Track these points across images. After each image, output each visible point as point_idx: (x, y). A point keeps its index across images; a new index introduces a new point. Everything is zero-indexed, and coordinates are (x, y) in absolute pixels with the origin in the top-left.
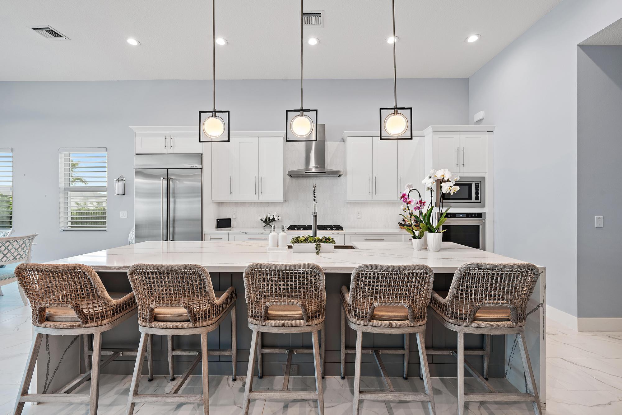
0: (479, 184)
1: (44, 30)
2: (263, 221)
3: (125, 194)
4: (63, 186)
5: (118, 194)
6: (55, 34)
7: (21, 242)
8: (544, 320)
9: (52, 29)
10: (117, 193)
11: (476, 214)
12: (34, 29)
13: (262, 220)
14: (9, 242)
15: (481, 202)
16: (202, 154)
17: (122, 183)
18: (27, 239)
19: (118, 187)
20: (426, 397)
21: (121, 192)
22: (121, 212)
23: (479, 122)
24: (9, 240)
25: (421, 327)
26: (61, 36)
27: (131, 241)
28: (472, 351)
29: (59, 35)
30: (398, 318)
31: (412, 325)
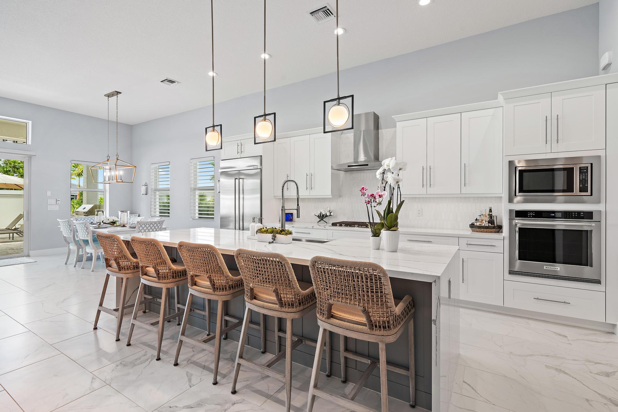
0: (587, 167)
1: (166, 81)
2: (318, 216)
4: (193, 187)
6: (172, 82)
7: (155, 225)
8: (436, 342)
9: (169, 79)
11: (582, 213)
12: (162, 82)
14: (148, 224)
15: (591, 195)
16: (261, 156)
18: (158, 224)
20: (283, 378)
23: (607, 67)
24: (148, 223)
25: (289, 314)
26: (175, 82)
28: (393, 367)
29: (173, 81)
30: (272, 301)
31: (280, 310)
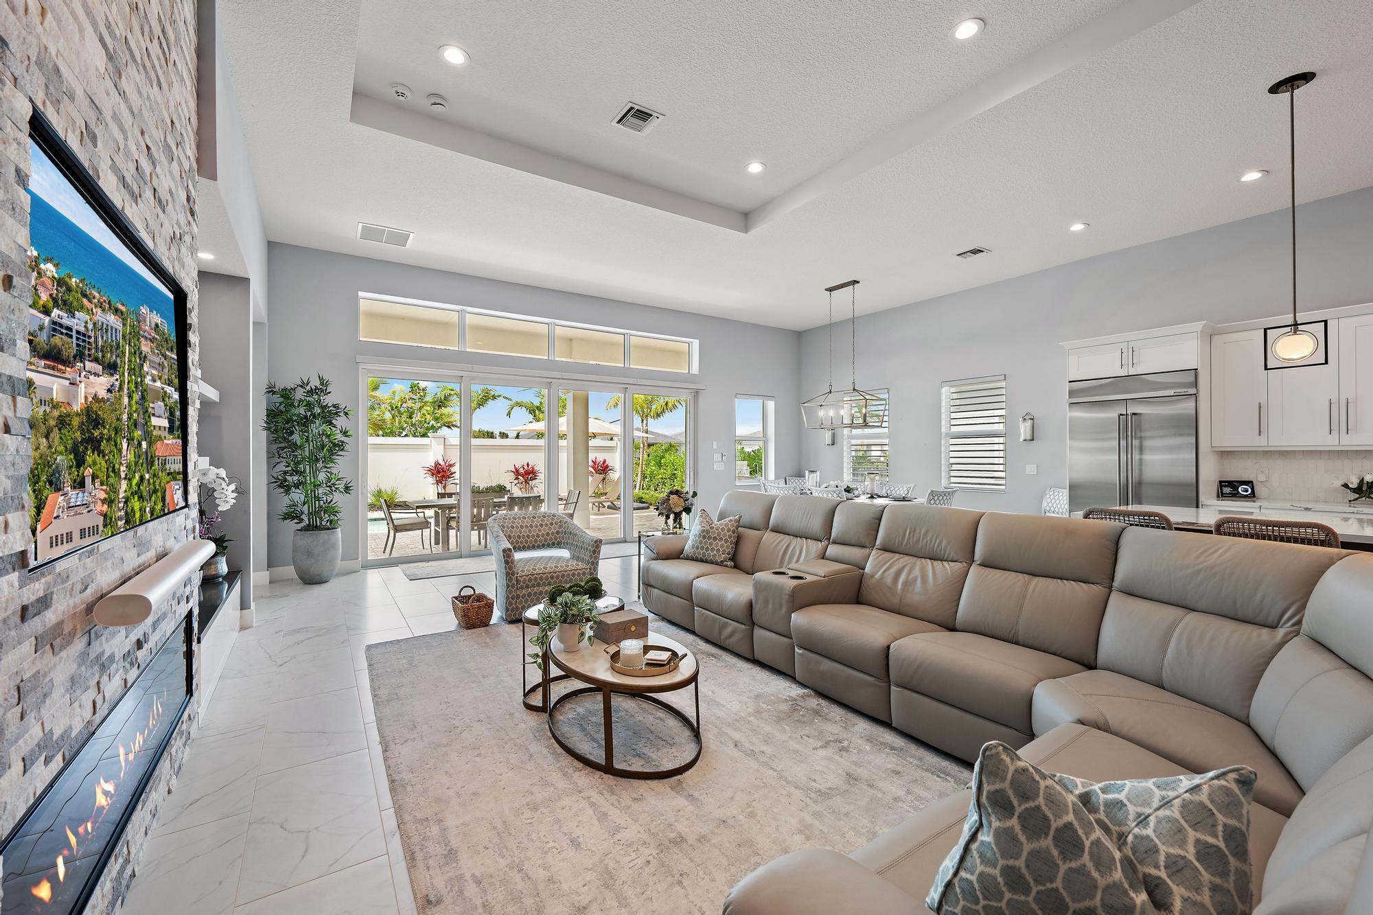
1: (969, 252)
2: (1350, 489)
3: (1033, 440)
4: (945, 431)
5: (1025, 440)
6: (979, 252)
10: (1022, 439)
13: (1346, 486)
16: (1197, 369)
17: (1029, 423)
19: (1024, 429)
21: (1029, 437)
22: (1027, 466)
26: (982, 251)
27: (1048, 508)
